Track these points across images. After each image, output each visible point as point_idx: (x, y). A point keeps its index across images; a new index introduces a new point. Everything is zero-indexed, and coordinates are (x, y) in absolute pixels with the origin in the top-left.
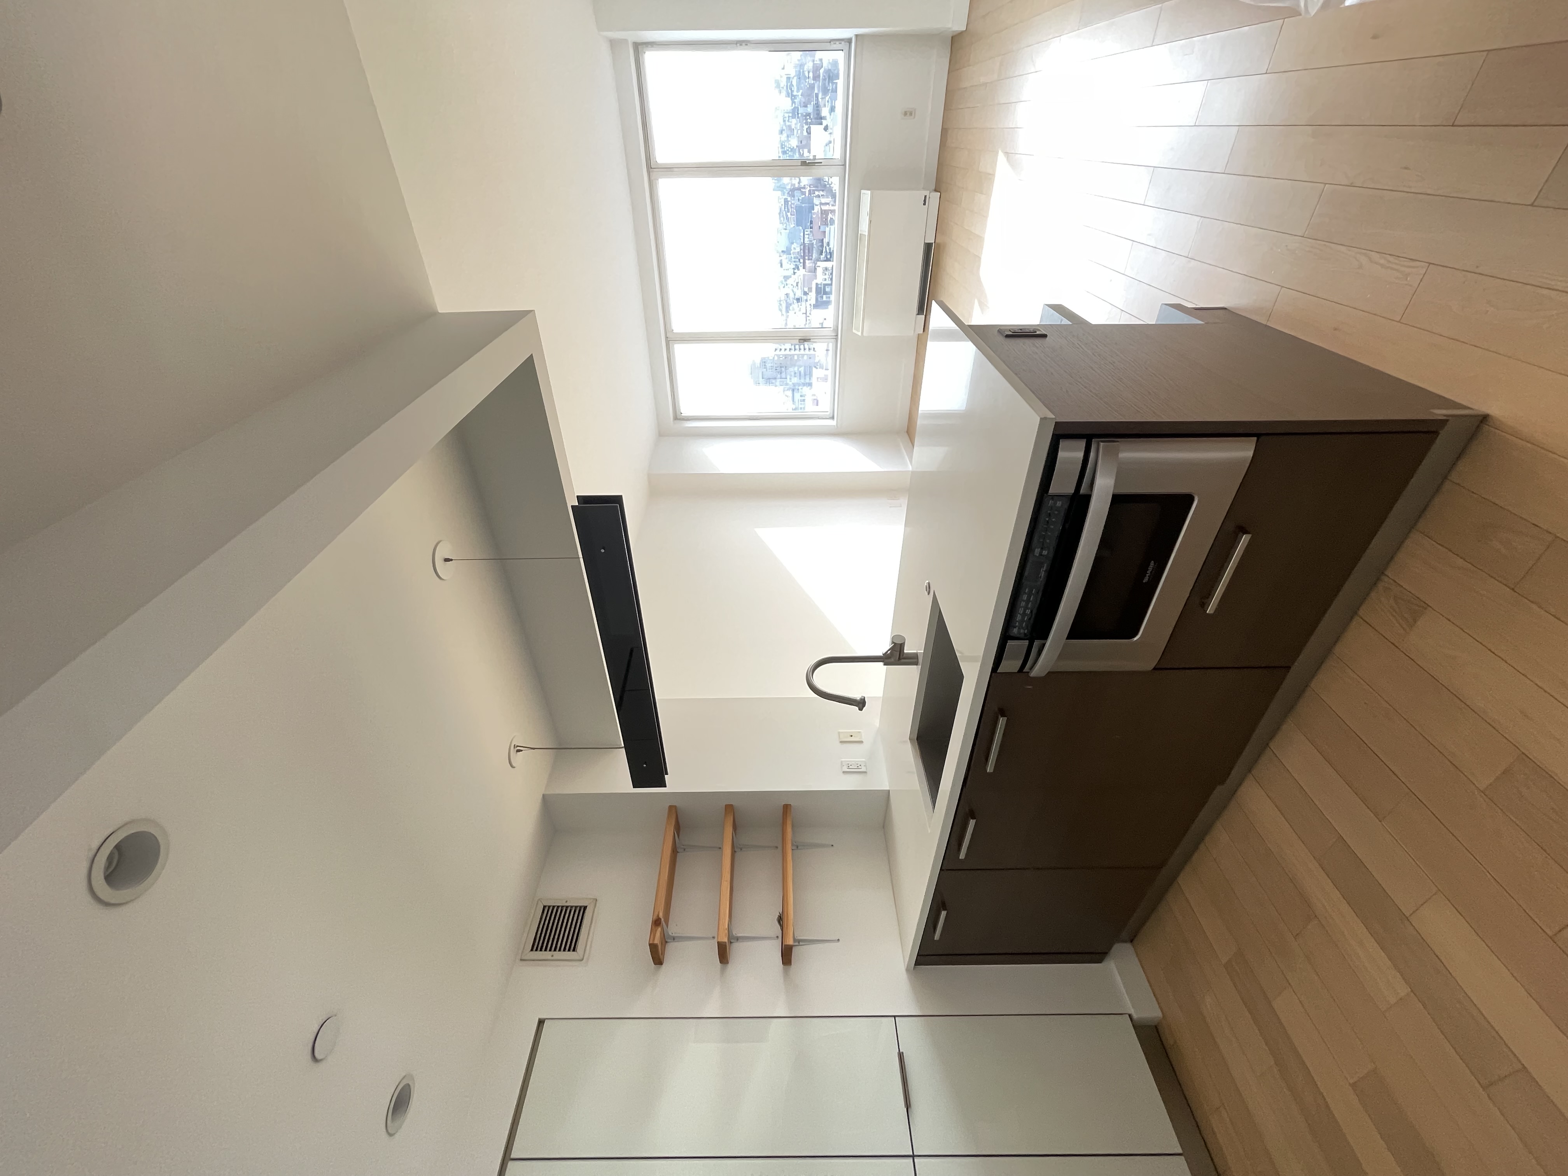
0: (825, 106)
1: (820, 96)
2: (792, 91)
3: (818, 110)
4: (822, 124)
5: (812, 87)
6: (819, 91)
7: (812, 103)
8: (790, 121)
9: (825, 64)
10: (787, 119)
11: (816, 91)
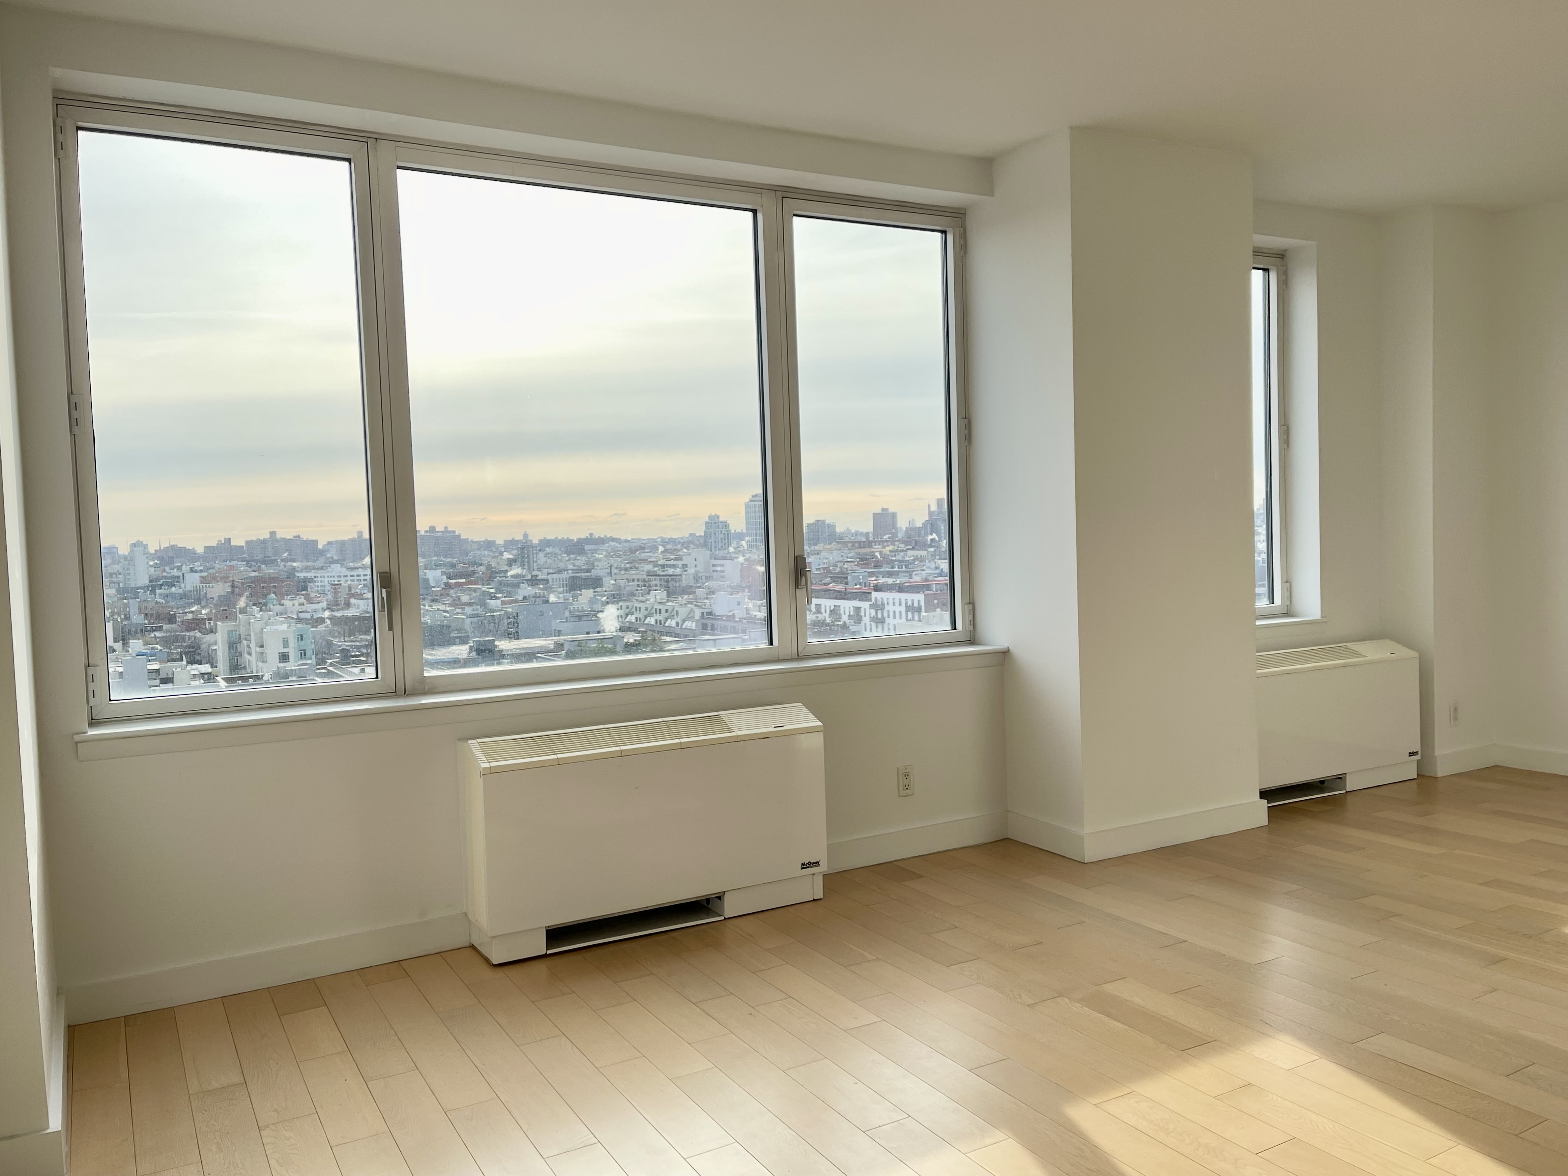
0: (146, 644)
1: (158, 634)
2: (160, 587)
3: (136, 632)
4: (114, 642)
5: (171, 619)
6: (167, 631)
7: (146, 622)
8: (112, 585)
9: (209, 638)
10: (115, 580)
11: (165, 627)
